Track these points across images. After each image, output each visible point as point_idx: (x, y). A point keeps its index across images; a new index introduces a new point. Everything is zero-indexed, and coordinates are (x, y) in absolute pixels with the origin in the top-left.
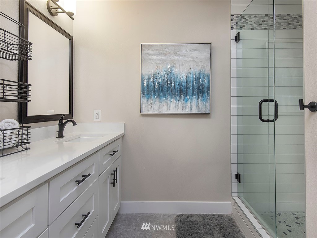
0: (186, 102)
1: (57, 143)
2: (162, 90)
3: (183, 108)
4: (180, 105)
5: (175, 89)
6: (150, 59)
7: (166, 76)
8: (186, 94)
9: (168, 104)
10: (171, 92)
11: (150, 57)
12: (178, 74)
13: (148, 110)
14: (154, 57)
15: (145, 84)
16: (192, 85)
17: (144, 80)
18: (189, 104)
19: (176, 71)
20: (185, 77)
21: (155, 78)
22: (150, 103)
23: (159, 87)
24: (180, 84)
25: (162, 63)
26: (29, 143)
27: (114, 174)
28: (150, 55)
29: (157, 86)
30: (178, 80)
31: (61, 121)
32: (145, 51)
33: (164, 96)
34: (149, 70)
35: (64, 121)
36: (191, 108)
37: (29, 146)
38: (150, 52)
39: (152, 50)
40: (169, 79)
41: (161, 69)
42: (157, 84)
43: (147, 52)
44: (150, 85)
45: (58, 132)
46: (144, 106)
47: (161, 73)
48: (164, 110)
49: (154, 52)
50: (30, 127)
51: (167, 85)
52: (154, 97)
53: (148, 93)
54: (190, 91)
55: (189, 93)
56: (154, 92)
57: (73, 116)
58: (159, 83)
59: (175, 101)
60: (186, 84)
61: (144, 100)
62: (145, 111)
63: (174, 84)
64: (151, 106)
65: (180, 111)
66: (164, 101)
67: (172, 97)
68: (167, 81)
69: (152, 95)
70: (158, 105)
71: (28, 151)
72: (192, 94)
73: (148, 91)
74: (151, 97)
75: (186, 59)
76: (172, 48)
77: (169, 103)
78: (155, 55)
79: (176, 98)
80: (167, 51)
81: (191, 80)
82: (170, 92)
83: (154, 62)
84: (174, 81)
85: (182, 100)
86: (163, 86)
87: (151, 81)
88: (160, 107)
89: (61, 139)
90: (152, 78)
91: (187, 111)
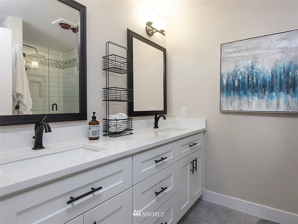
0: (271, 99)
1: (154, 132)
2: (243, 87)
3: (267, 105)
4: (263, 102)
5: (257, 85)
6: (230, 58)
7: (247, 72)
8: (272, 90)
9: (249, 102)
10: (253, 89)
11: (230, 55)
12: (261, 69)
13: (228, 108)
14: (233, 55)
15: (225, 82)
16: (279, 79)
17: (223, 79)
18: (275, 101)
19: (258, 66)
20: (270, 71)
21: (235, 76)
22: (229, 101)
23: (239, 85)
24: (264, 80)
25: (242, 60)
26: (133, 130)
27: (193, 163)
28: (229, 53)
29: (237, 84)
30: (261, 76)
31: (156, 116)
32: (224, 50)
33: (245, 93)
34: (229, 68)
35: (158, 116)
36: (278, 105)
37: (132, 132)
38: (230, 50)
39: (232, 48)
40: (251, 75)
41: (242, 66)
42: (236, 82)
43: (226, 51)
44: (229, 84)
45: (154, 123)
46: (223, 104)
47: (242, 70)
48: (245, 108)
49: (234, 50)
50: (133, 119)
51: (248, 81)
52: (234, 94)
53: (228, 91)
54: (277, 87)
55: (275, 89)
56: (234, 90)
57: (166, 112)
58: (239, 80)
59: (257, 99)
60: (271, 79)
61: (224, 99)
62: (225, 109)
63: (257, 80)
64: (231, 104)
65: (263, 109)
66: (244, 99)
67: (254, 94)
68: (248, 78)
69: (232, 93)
70: (238, 103)
71: (132, 135)
72: (279, 90)
73: (227, 89)
74: (231, 94)
75: (271, 51)
76: (254, 42)
77: (250, 100)
78: (235, 52)
79: (259, 95)
80: (249, 46)
81: (278, 74)
82: (251, 89)
83: (233, 60)
84: (256, 77)
85: (266, 97)
86: (243, 83)
87: (231, 79)
88: (240, 105)
89: (156, 129)
90: (231, 76)
91: (273, 109)
